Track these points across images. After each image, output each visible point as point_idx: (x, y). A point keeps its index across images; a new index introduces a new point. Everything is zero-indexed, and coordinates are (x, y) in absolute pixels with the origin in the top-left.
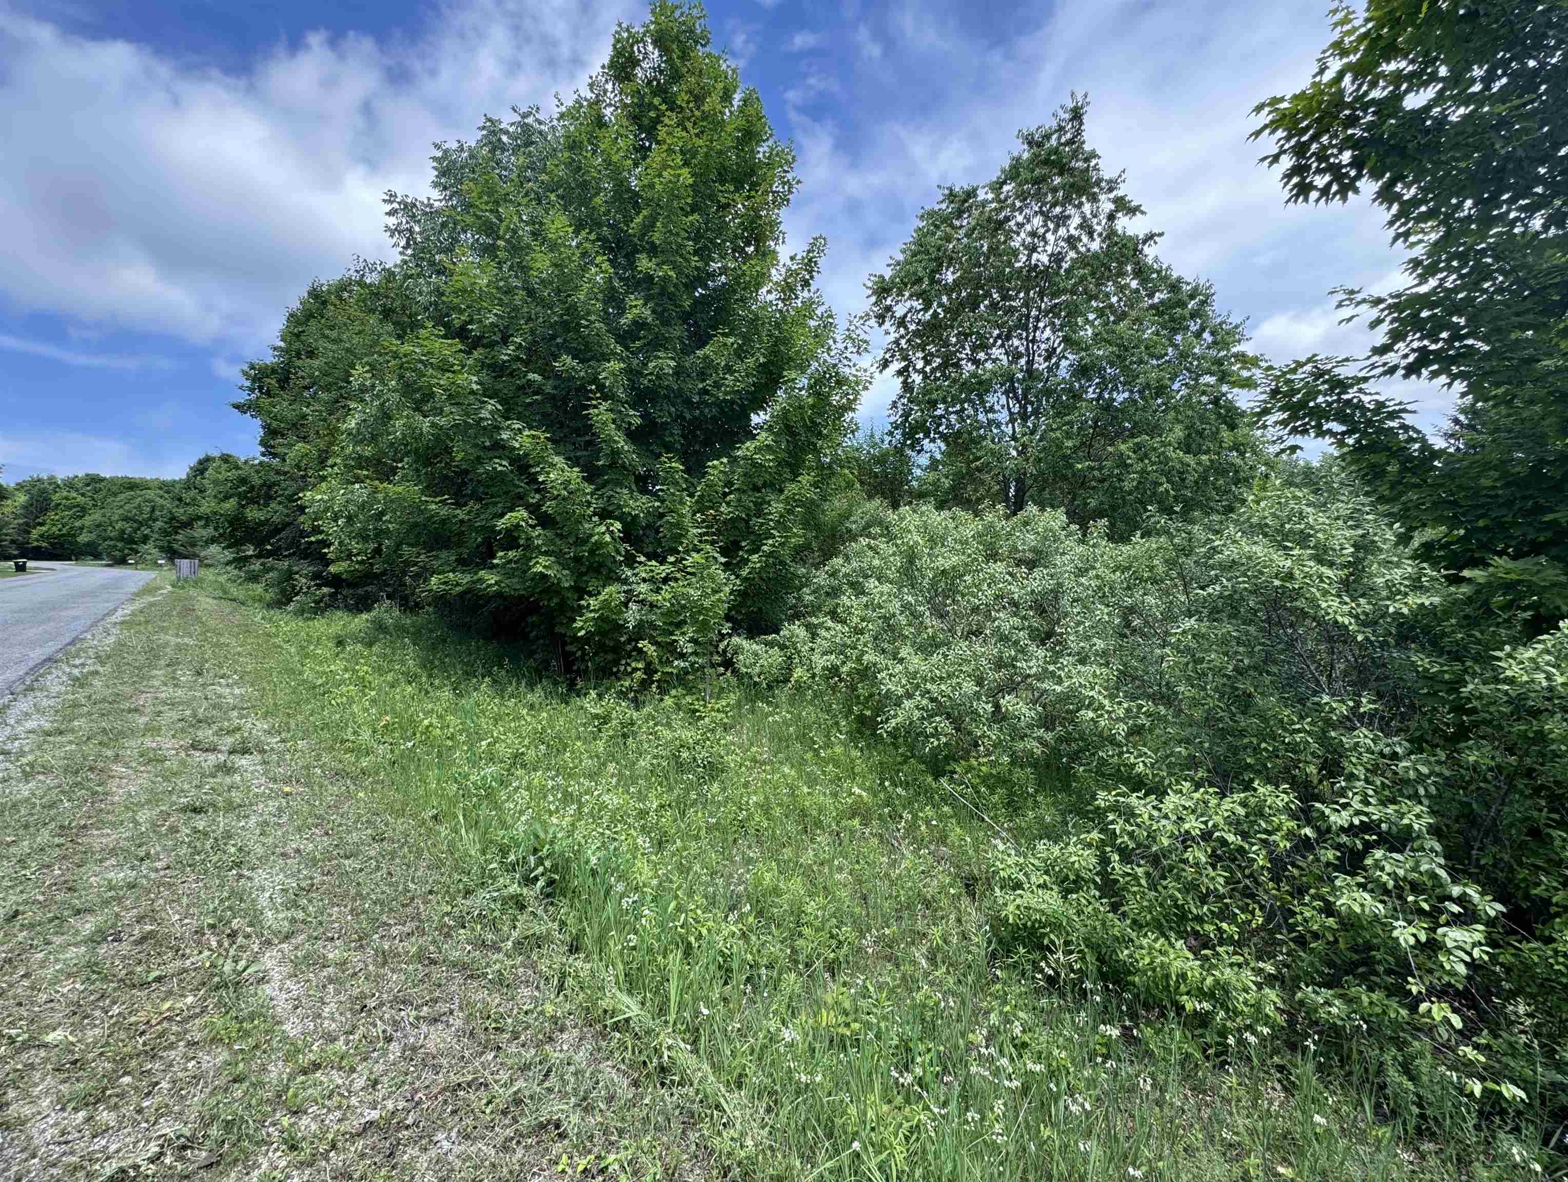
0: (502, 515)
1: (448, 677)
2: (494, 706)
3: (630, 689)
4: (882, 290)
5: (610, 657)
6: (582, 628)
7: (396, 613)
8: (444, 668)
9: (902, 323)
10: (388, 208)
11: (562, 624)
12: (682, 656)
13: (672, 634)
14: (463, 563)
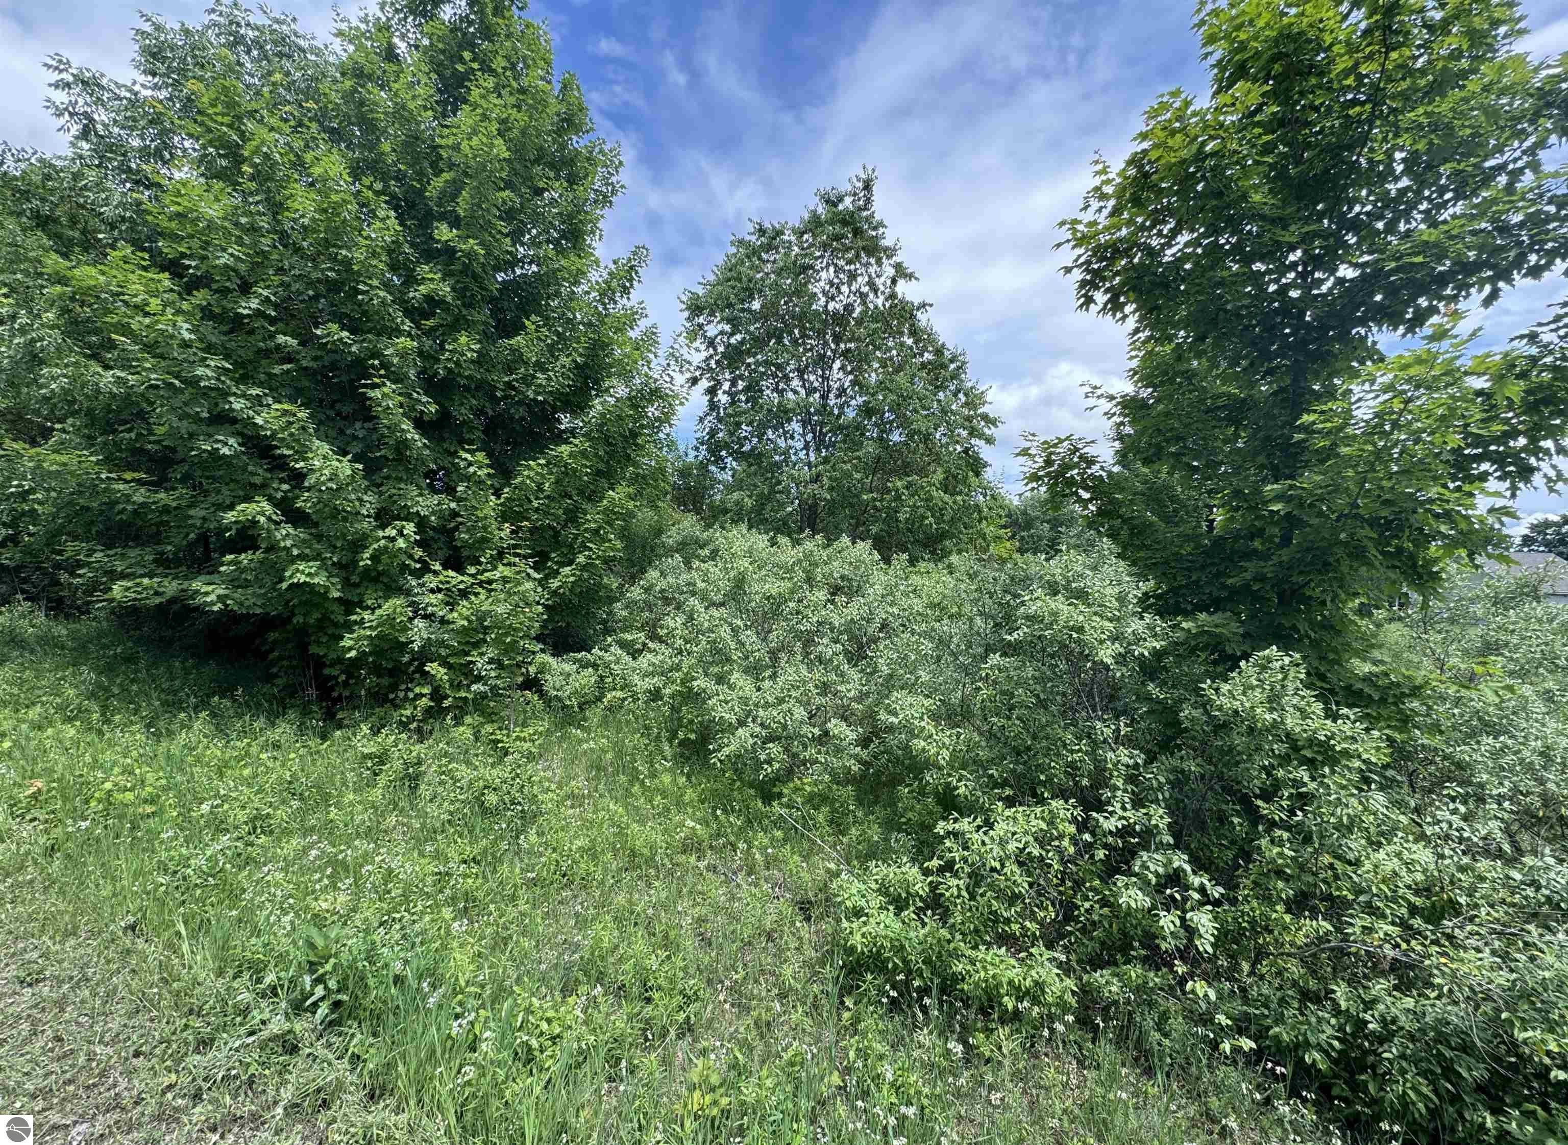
0: (231, 507)
1: (136, 712)
2: (215, 751)
3: (412, 718)
4: (695, 308)
5: (385, 681)
6: (350, 649)
7: (41, 618)
8: (128, 698)
9: (711, 343)
10: (55, 77)
11: (319, 643)
12: (479, 679)
13: (467, 654)
14: (165, 564)
